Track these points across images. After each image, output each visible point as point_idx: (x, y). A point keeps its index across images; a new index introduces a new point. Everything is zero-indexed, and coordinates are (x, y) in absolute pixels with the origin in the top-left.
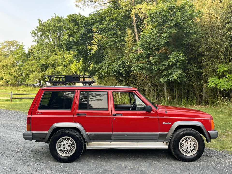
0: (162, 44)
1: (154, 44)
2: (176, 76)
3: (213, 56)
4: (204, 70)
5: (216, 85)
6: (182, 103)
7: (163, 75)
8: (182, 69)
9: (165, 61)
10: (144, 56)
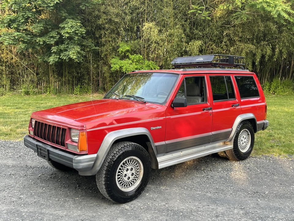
0: (52, 5)
1: (40, 3)
2: (74, 54)
3: (113, 31)
4: (104, 49)
5: (121, 68)
6: (75, 90)
7: (52, 51)
8: (78, 44)
9: (54, 32)
10: (20, 21)
